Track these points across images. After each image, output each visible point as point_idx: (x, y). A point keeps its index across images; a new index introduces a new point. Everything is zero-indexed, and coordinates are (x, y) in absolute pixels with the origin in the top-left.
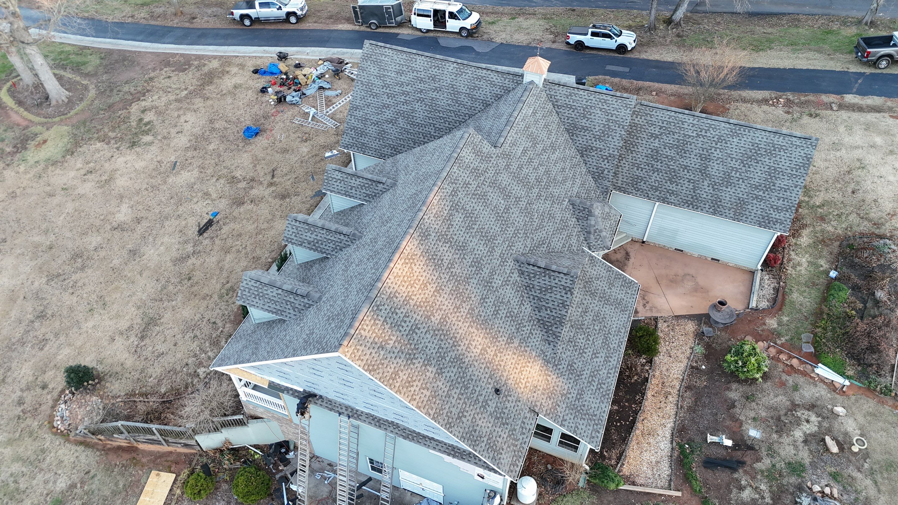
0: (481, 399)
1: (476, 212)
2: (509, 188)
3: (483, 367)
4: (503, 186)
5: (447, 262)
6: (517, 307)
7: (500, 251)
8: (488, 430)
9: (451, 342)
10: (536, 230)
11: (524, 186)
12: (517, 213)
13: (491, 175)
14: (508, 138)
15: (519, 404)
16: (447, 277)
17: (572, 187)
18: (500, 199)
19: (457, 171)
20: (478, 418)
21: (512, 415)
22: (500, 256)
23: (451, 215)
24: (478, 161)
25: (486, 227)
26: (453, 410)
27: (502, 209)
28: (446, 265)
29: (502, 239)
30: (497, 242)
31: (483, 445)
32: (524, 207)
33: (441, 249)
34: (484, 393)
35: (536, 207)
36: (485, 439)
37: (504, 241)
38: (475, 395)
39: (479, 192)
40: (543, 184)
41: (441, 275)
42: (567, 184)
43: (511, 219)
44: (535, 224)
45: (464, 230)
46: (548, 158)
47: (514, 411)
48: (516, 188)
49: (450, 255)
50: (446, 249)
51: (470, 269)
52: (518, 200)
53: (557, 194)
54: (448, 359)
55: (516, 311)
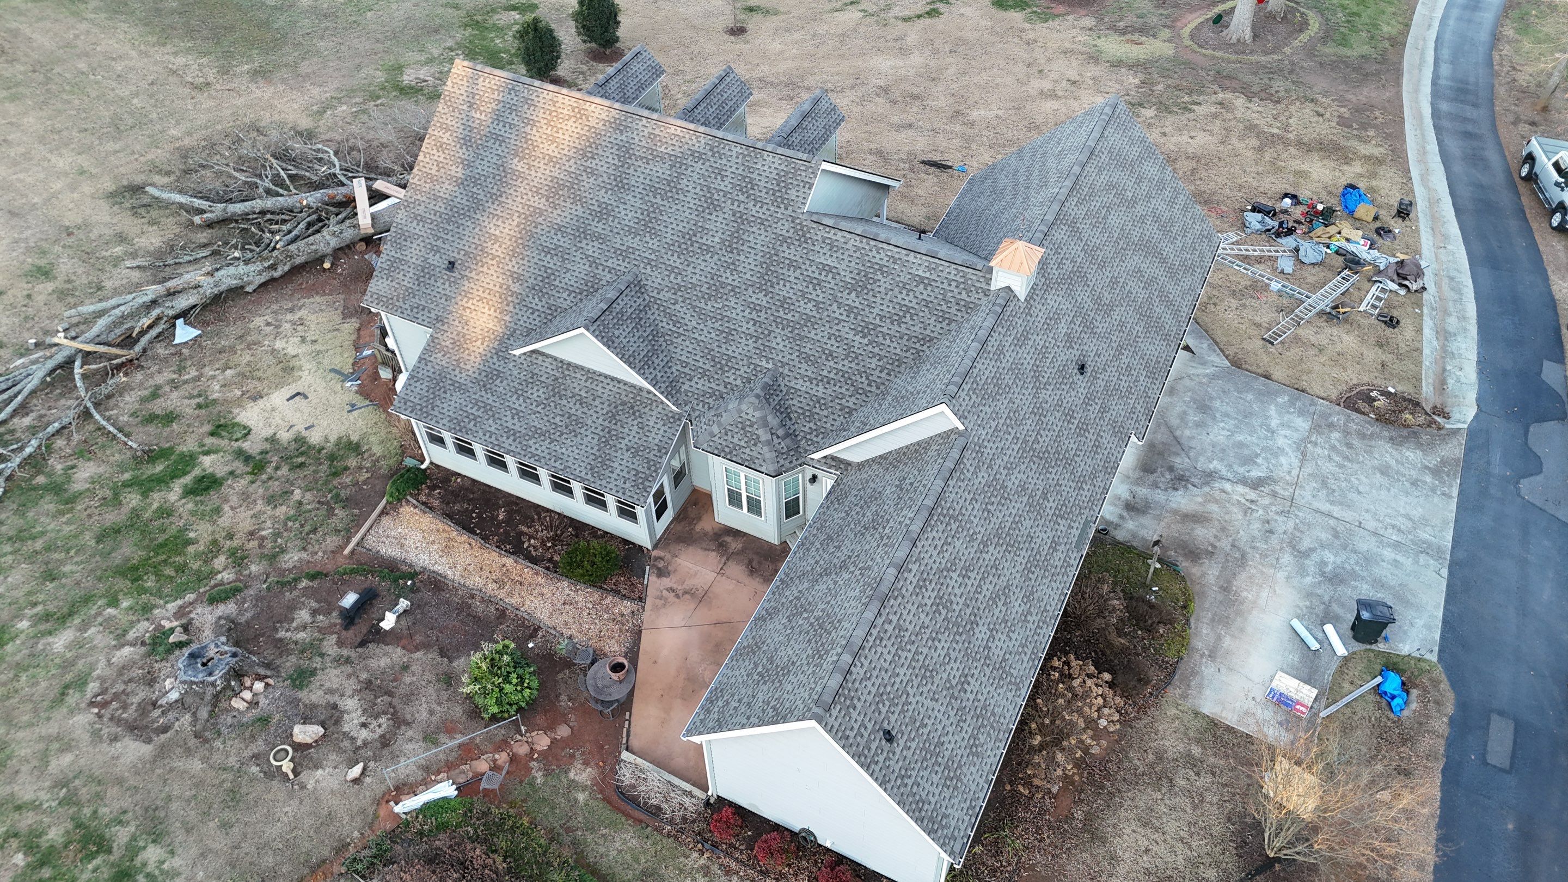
0: (439, 243)
1: (681, 197)
2: (745, 248)
3: (476, 241)
4: (745, 237)
5: (593, 165)
6: (563, 285)
7: (635, 245)
8: (408, 258)
9: (495, 191)
10: (694, 307)
11: (762, 277)
12: (709, 269)
13: (754, 213)
14: (840, 233)
15: (443, 301)
16: (572, 170)
17: (803, 377)
18: (719, 234)
19: (734, 154)
20: (419, 242)
21: (428, 291)
22: (629, 247)
23: (662, 158)
24: (769, 185)
25: (665, 218)
26: (422, 208)
27: (704, 241)
28: (588, 164)
29: (655, 247)
30: (648, 239)
31: (393, 253)
32: (723, 279)
33: (607, 154)
34: (447, 246)
35: (732, 304)
36: (398, 255)
37: (654, 251)
38: (442, 235)
39: (716, 196)
40: (781, 314)
41: (573, 161)
42: (804, 366)
43: (694, 259)
44: (703, 305)
45: (647, 182)
46: (840, 321)
47: (434, 293)
48: (750, 260)
49: (604, 169)
50: (610, 160)
51: (594, 202)
52: (732, 267)
53: (774, 345)
54: (475, 190)
55: (557, 283)
